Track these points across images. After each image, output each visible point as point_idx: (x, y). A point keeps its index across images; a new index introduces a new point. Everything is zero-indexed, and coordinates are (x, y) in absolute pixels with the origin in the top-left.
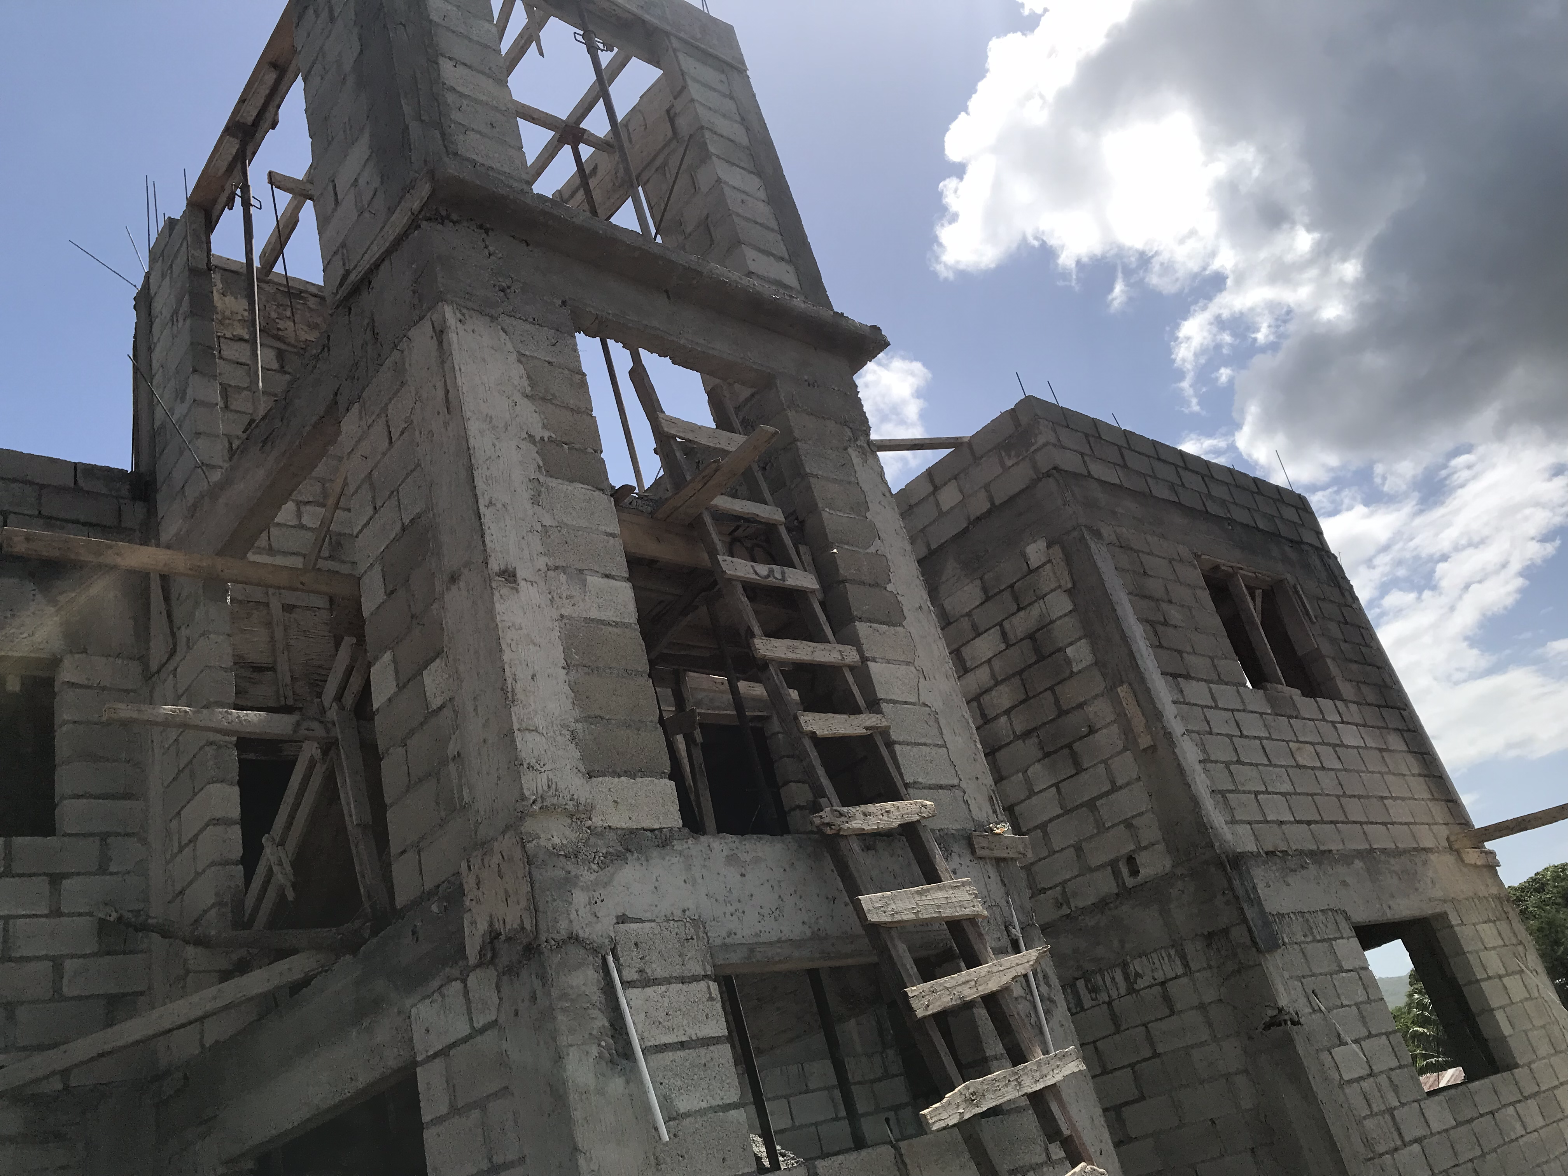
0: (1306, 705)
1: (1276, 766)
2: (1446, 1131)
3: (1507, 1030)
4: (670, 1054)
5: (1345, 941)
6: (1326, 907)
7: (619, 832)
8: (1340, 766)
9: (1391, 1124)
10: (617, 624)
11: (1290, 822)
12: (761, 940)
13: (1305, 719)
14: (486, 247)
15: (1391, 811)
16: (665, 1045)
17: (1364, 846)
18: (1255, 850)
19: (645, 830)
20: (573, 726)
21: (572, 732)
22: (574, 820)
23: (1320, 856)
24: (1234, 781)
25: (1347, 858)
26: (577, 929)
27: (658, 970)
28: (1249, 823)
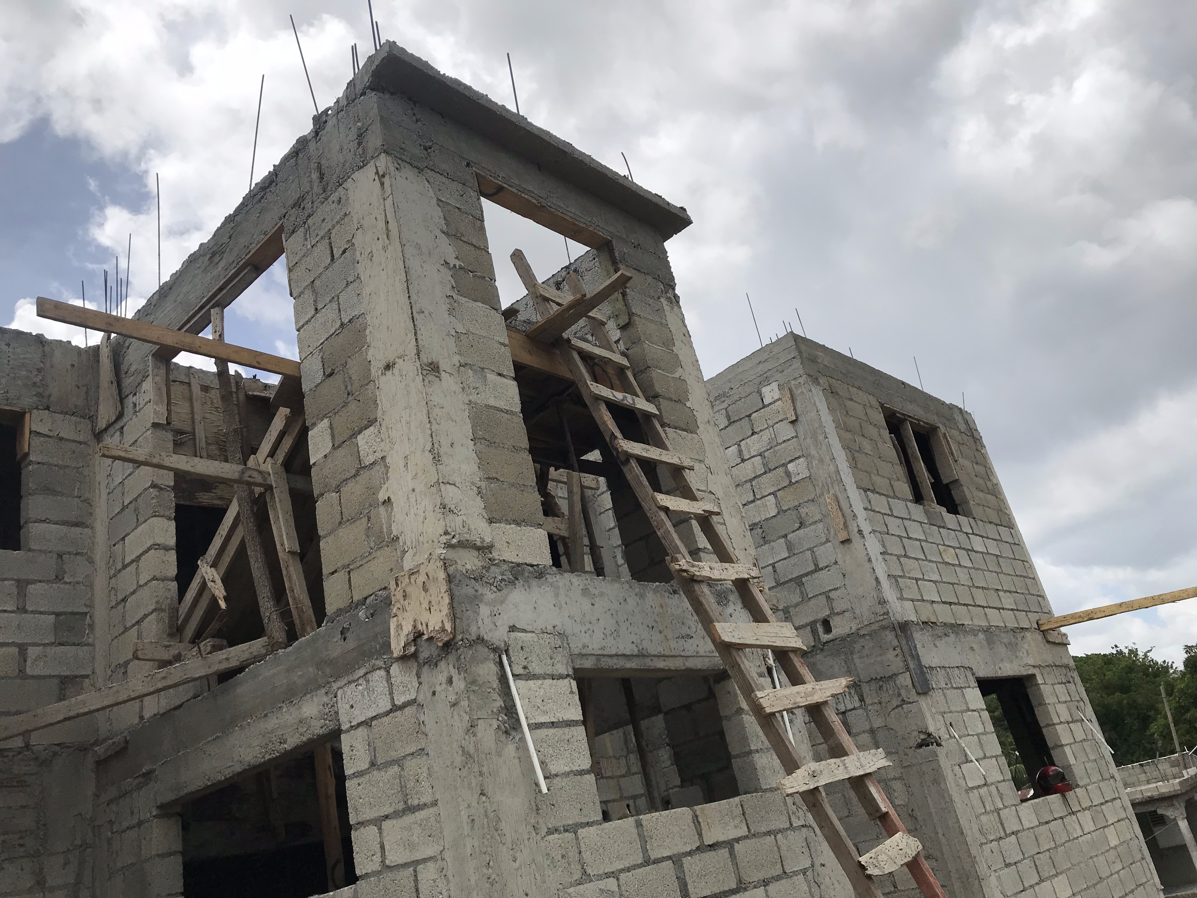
0: (949, 519)
1: (930, 561)
2: (1032, 828)
3: (1072, 761)
4: (545, 730)
5: (971, 689)
6: (960, 665)
7: (511, 565)
8: (970, 565)
9: (997, 819)
10: (507, 412)
11: (938, 602)
12: (605, 653)
13: (948, 529)
14: (414, 115)
15: (1003, 600)
16: (541, 723)
17: (984, 623)
18: (915, 619)
19: (527, 565)
20: (479, 484)
21: (478, 488)
22: (480, 552)
23: (957, 628)
24: (903, 570)
25: (974, 632)
26: (483, 633)
27: (536, 668)
28: (912, 601)
